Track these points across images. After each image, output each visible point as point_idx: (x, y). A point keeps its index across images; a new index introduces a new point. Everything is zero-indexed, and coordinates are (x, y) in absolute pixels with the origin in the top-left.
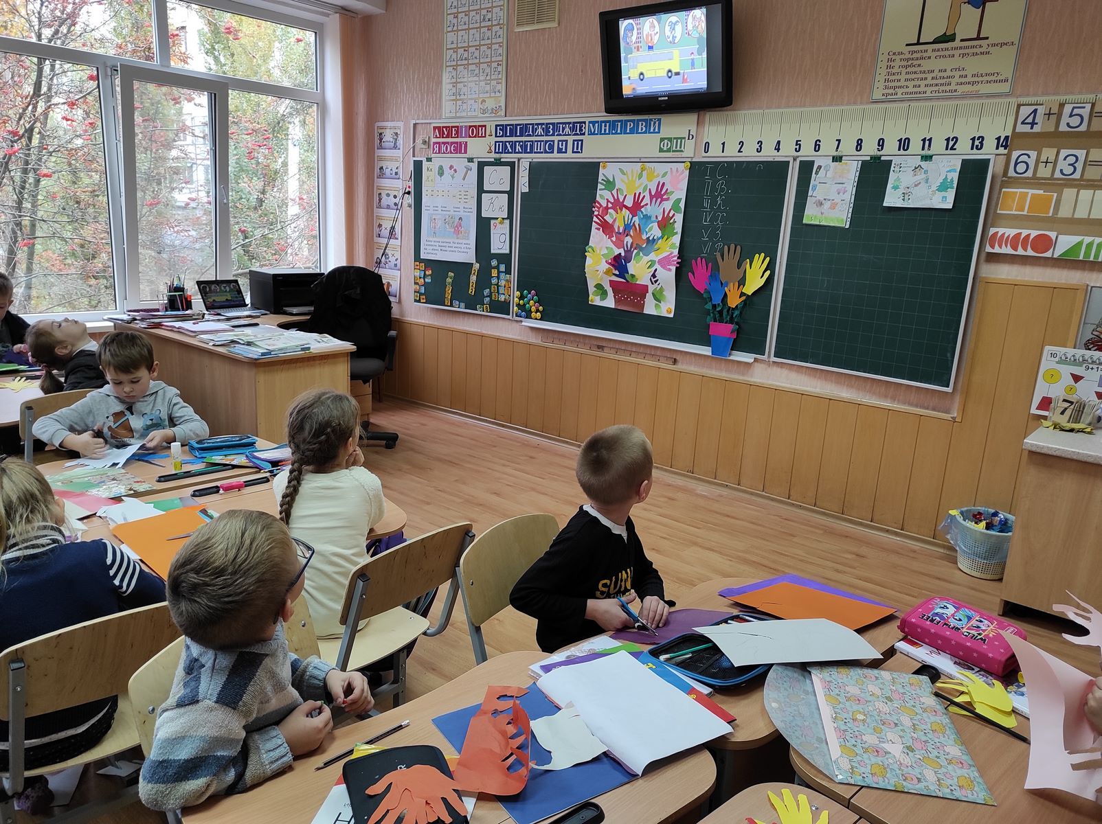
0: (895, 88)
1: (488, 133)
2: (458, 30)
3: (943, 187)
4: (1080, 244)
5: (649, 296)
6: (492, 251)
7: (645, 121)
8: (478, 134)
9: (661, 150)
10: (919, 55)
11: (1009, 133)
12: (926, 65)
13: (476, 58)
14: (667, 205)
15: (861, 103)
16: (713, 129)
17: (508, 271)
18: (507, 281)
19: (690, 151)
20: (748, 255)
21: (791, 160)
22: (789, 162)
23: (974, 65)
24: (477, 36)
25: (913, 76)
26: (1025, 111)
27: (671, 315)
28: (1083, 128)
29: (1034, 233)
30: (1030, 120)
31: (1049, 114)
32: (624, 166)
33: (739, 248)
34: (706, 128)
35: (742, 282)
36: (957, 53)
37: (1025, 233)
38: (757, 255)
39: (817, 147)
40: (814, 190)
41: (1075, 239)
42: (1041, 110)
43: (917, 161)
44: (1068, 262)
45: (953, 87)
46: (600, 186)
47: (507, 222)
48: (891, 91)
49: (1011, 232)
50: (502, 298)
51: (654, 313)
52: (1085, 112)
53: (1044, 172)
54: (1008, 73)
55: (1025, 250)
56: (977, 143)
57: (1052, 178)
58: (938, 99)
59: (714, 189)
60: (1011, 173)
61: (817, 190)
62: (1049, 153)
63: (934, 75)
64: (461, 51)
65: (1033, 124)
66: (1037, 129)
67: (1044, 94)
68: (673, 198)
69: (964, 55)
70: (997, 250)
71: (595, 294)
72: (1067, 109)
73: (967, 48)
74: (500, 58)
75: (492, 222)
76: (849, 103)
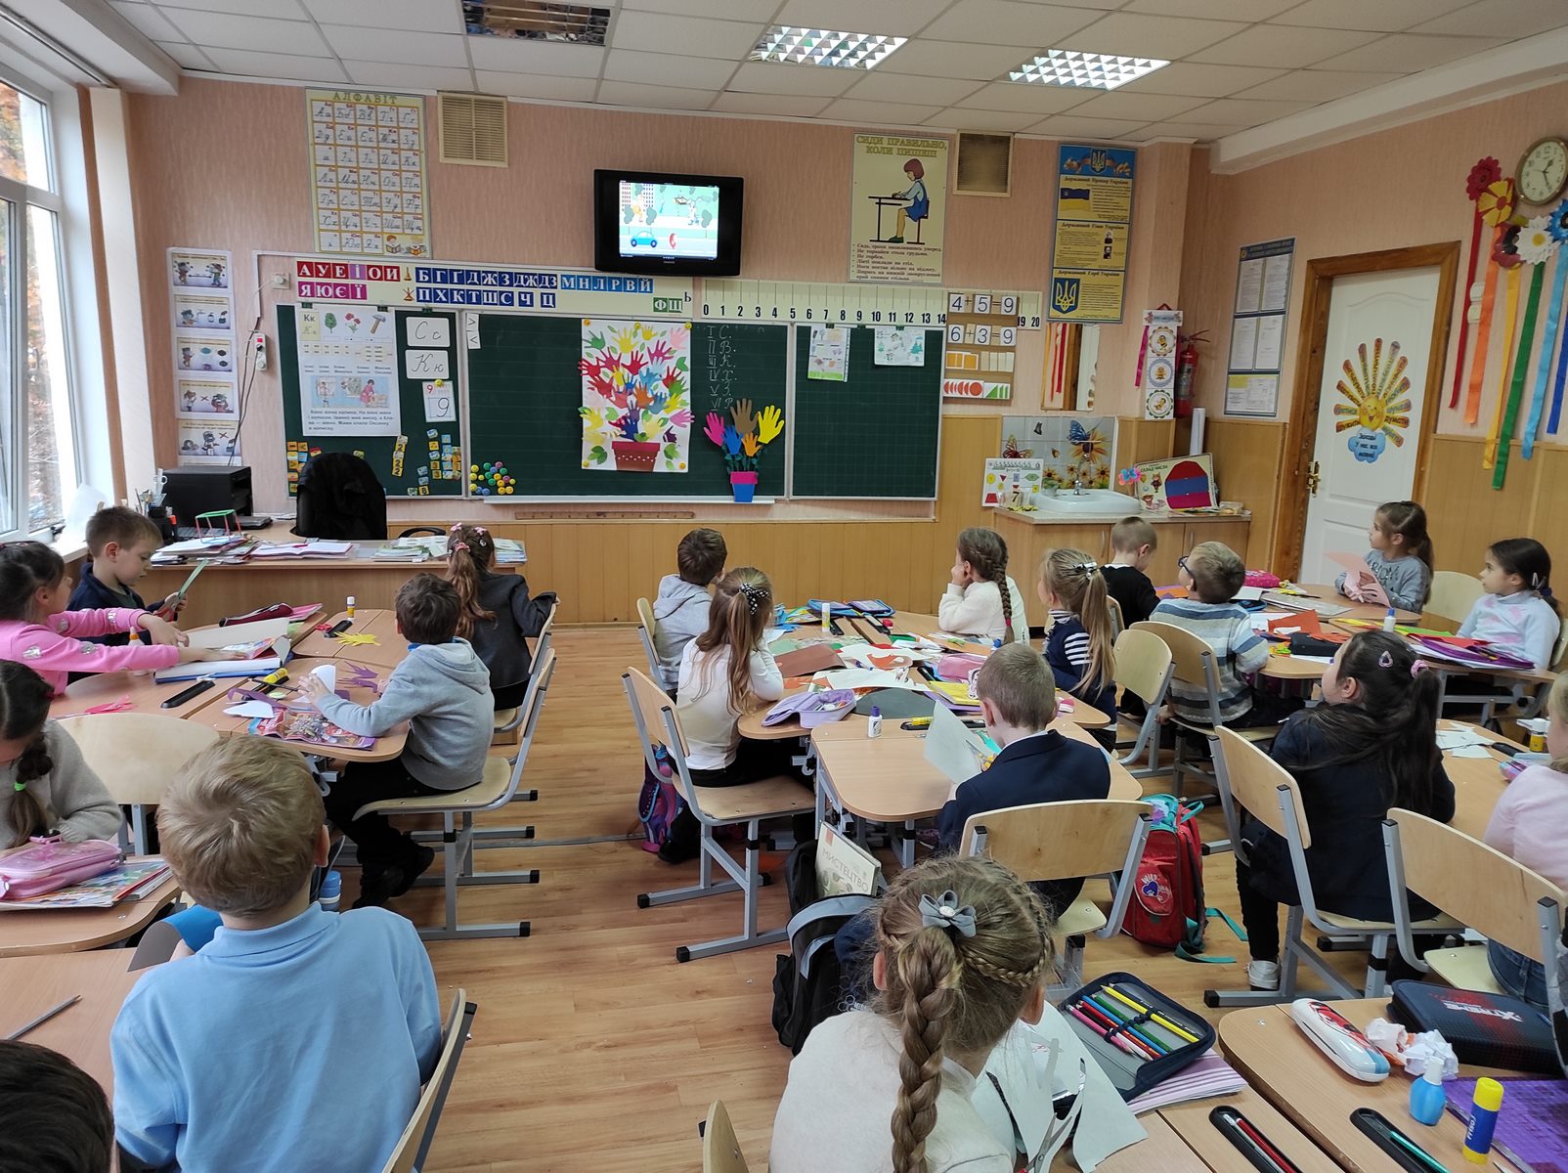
0: (865, 272)
1: (402, 277)
2: (336, 145)
3: (915, 350)
4: (996, 388)
5: (660, 454)
6: (428, 420)
7: (634, 280)
8: (386, 276)
9: (656, 310)
10: (879, 250)
11: (946, 313)
12: (886, 258)
13: (373, 183)
14: (671, 364)
15: (841, 282)
16: (710, 293)
17: (455, 442)
18: (455, 454)
19: (690, 312)
20: (759, 408)
21: (789, 325)
22: (786, 327)
23: (918, 262)
24: (374, 157)
25: (878, 265)
26: (954, 298)
27: (686, 470)
28: (987, 312)
29: (971, 382)
30: (957, 304)
31: (967, 301)
32: (614, 324)
33: (750, 401)
34: (704, 291)
35: (757, 432)
36: (906, 251)
37: (965, 382)
38: (767, 408)
39: (809, 314)
40: (814, 351)
41: (994, 385)
42: (963, 298)
43: (894, 330)
44: (990, 401)
45: (906, 276)
46: (584, 344)
47: (450, 383)
48: (863, 275)
49: (957, 382)
50: (449, 475)
51: (665, 470)
52: (988, 301)
53: (969, 340)
54: (939, 270)
55: (967, 393)
56: (926, 318)
57: (973, 344)
58: (897, 284)
59: (718, 349)
60: (950, 341)
61: (817, 350)
62: (970, 327)
63: (891, 266)
64: (342, 172)
65: (959, 307)
66: (962, 310)
67: (961, 288)
68: (677, 356)
69: (911, 254)
70: (950, 395)
71: (591, 457)
72: (978, 298)
73: (911, 249)
74: (419, 190)
75: (425, 384)
76: (830, 282)
